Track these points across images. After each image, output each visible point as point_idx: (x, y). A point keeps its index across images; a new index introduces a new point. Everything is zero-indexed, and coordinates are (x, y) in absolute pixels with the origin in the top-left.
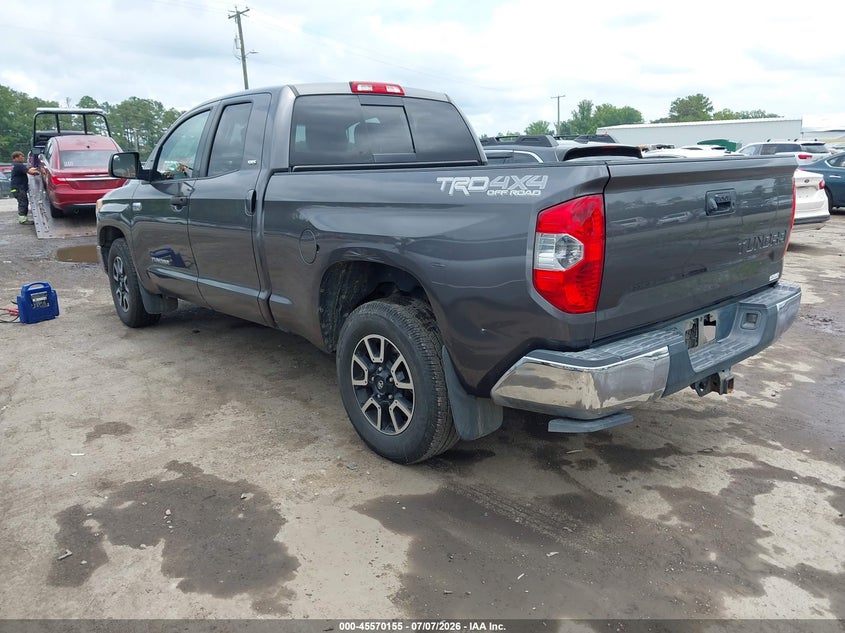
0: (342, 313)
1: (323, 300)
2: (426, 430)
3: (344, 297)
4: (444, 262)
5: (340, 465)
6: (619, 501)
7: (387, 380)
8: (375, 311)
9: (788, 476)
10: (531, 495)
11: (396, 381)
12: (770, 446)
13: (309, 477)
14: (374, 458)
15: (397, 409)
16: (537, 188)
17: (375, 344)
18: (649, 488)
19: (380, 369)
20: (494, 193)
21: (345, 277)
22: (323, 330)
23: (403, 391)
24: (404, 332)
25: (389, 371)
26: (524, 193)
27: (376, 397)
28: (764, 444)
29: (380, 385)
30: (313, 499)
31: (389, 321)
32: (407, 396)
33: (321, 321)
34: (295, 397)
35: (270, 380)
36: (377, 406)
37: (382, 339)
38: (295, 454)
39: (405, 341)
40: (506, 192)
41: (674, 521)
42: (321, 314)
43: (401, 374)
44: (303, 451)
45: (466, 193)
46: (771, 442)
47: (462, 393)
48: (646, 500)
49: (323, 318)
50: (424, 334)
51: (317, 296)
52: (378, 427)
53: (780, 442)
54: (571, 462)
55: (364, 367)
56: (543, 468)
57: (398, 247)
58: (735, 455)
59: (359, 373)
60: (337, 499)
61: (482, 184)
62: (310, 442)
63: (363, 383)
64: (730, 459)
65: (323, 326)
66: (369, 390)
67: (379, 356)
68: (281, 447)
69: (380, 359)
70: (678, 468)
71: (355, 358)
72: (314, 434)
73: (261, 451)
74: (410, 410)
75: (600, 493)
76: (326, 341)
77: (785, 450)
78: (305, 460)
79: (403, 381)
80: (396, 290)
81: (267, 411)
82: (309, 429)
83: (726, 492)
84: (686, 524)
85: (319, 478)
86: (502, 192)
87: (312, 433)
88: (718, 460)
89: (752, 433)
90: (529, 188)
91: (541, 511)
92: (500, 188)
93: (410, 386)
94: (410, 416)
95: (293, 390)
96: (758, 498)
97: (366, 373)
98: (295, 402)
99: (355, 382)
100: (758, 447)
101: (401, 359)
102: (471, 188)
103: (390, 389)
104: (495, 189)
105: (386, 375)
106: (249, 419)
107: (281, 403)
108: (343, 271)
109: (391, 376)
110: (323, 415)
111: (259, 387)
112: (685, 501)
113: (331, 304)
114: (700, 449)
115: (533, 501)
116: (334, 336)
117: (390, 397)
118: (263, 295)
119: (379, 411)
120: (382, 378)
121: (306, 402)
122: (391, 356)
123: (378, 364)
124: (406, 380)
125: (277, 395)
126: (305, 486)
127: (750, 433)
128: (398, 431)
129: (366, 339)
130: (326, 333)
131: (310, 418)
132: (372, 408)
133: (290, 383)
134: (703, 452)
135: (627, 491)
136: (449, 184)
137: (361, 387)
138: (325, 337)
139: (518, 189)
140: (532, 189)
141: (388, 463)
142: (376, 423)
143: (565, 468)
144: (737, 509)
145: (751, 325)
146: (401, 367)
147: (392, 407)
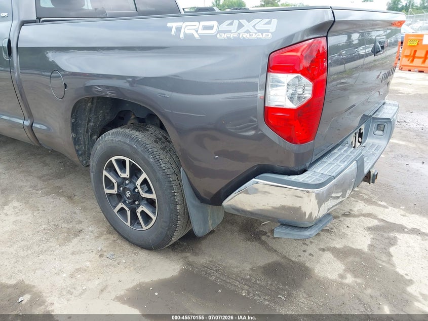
0: (91, 136)
1: (75, 127)
2: (168, 230)
3: (91, 124)
4: (168, 94)
5: (101, 256)
6: (308, 264)
7: (134, 190)
8: (120, 138)
9: (401, 229)
10: (247, 267)
11: (141, 192)
12: (380, 206)
13: (78, 270)
14: (127, 247)
15: (143, 213)
16: (267, 31)
17: (122, 164)
18: (323, 250)
19: (127, 182)
20: (224, 36)
21: (91, 110)
22: (77, 151)
23: (147, 199)
24: (146, 156)
25: (135, 184)
26: (254, 36)
27: (124, 202)
28: (375, 204)
29: (128, 194)
30: (81, 294)
31: (132, 146)
32: (151, 203)
33: (75, 144)
34: (62, 194)
35: (44, 181)
36: (127, 209)
37: (127, 160)
38: (64, 248)
39: (148, 163)
40: (235, 35)
41: (350, 279)
42: (74, 139)
43: (145, 187)
44: (71, 244)
45: (196, 36)
46: (380, 203)
47: (197, 203)
48: (325, 261)
49: (76, 141)
50: (162, 157)
51: (70, 125)
52: (129, 224)
53: (386, 202)
54: (266, 233)
55: (114, 181)
56: (249, 240)
57: (129, 82)
58: (364, 215)
59: (109, 184)
60: (102, 291)
61: (211, 28)
62: (76, 235)
63: (114, 191)
64: (362, 218)
65: (77, 147)
66: (120, 196)
67: (125, 172)
68: (53, 243)
69: (127, 175)
70: (335, 230)
71: (105, 173)
72: (79, 227)
73: (36, 248)
74: (154, 213)
75: (293, 259)
76: (81, 158)
77: (390, 208)
78: (73, 253)
79: (146, 192)
80: (133, 117)
81: (41, 209)
82: (74, 223)
83: (371, 246)
84: (359, 281)
85: (85, 270)
86: (232, 36)
87: (77, 226)
88: (356, 220)
89: (367, 197)
90: (259, 31)
91: (258, 282)
92: (230, 31)
93: (153, 196)
94: (154, 218)
95: (60, 188)
96: (392, 250)
97: (116, 185)
98: (63, 199)
99: (107, 191)
100: (375, 207)
101: (144, 176)
102: (200, 31)
103: (136, 197)
104: (224, 32)
105: (131, 186)
106: (27, 217)
107: (52, 200)
108: (89, 104)
109: (136, 188)
110: (84, 209)
111: (34, 187)
112: (350, 259)
113: (82, 130)
114: (343, 212)
115: (250, 273)
116: (87, 155)
117: (137, 203)
118: (27, 123)
119: (129, 213)
120: (129, 189)
121: (71, 198)
122: (135, 172)
123: (125, 179)
124: (149, 191)
125: (48, 194)
126: (73, 280)
127: (366, 197)
128: (145, 228)
129: (113, 159)
130: (80, 153)
131: (75, 213)
132: (122, 210)
133: (58, 183)
134: (344, 215)
135: (310, 254)
136: (179, 29)
137: (111, 195)
138: (79, 155)
139: (248, 32)
140: (262, 32)
141: (138, 250)
142: (127, 222)
143: (263, 238)
144: (384, 261)
145: (381, 133)
146: (145, 181)
147: (139, 210)
